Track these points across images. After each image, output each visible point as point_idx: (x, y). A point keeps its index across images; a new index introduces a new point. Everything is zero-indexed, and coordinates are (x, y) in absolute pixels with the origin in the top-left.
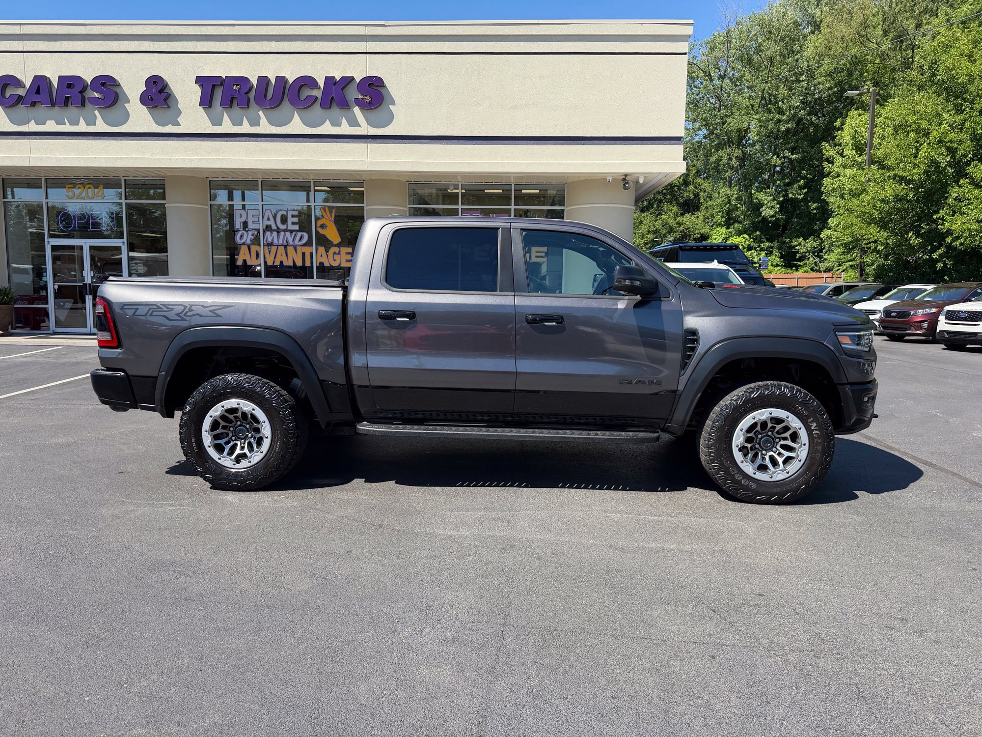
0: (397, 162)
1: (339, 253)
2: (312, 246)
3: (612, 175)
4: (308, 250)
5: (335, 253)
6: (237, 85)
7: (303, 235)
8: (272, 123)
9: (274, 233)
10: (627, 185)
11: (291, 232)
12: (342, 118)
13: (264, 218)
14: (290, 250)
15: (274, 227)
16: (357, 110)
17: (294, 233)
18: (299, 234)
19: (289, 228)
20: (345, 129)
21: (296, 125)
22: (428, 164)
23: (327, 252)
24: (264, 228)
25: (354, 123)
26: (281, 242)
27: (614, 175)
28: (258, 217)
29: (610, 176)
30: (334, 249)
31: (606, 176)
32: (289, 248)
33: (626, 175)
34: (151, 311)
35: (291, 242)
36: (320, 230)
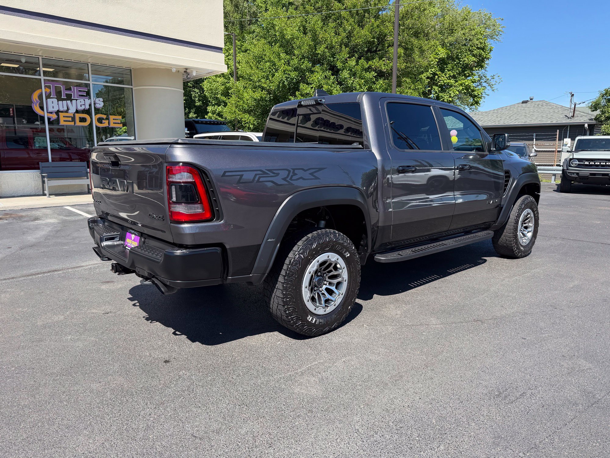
3: (176, 67)
10: (189, 76)
27: (178, 67)
29: (174, 68)
31: (171, 68)
33: (186, 69)
34: (258, 176)
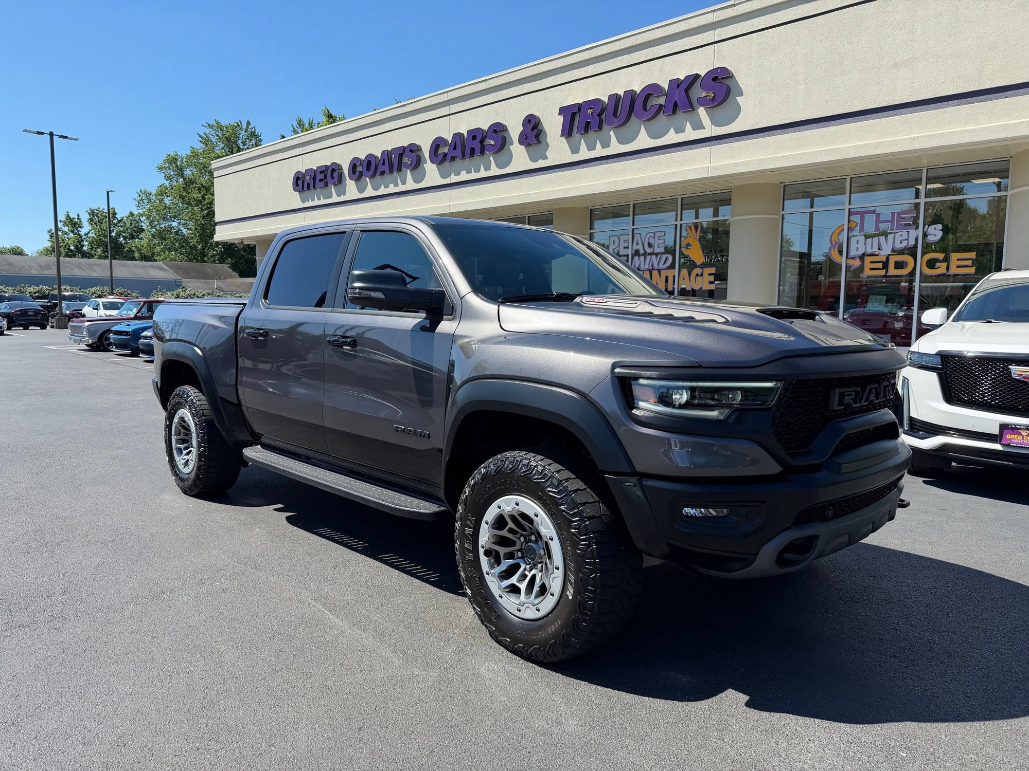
0: (741, 162)
1: (702, 275)
2: (675, 269)
4: (670, 273)
5: (697, 275)
6: (591, 108)
7: (668, 257)
8: (621, 141)
9: (641, 257)
11: (657, 254)
12: (686, 123)
13: (634, 243)
14: (655, 273)
15: (642, 252)
16: (701, 111)
17: (659, 256)
18: (664, 256)
19: (655, 251)
20: (690, 134)
21: (643, 140)
22: (777, 159)
23: (690, 275)
24: (633, 253)
25: (698, 126)
26: (647, 267)
28: (629, 242)
30: (698, 271)
32: (653, 272)
35: (656, 266)
36: (684, 250)
